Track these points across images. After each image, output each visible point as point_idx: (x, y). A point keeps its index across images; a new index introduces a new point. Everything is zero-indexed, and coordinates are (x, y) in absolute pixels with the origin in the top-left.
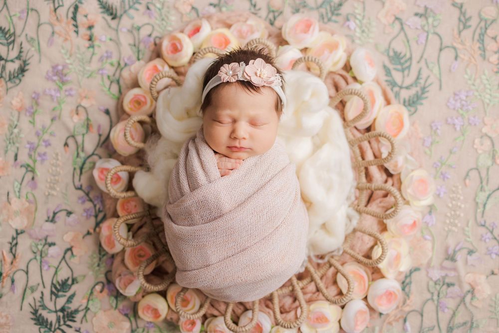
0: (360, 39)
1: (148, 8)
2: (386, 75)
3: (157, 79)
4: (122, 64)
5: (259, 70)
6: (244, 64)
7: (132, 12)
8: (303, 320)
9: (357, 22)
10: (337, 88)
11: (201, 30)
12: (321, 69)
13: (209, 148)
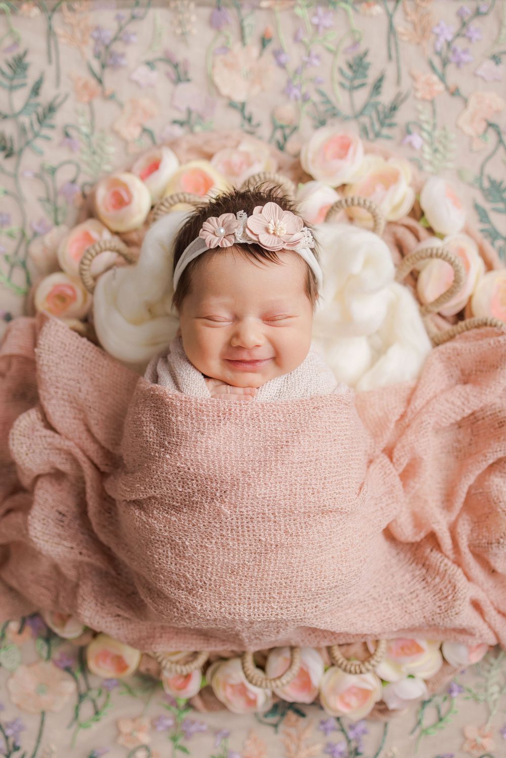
0: (431, 163)
1: (67, 135)
2: (481, 221)
3: (91, 255)
4: (29, 233)
5: (272, 222)
6: (245, 215)
7: (39, 143)
8: (381, 657)
9: (425, 135)
10: (401, 249)
11: (162, 166)
12: (375, 217)
13: (195, 371)
